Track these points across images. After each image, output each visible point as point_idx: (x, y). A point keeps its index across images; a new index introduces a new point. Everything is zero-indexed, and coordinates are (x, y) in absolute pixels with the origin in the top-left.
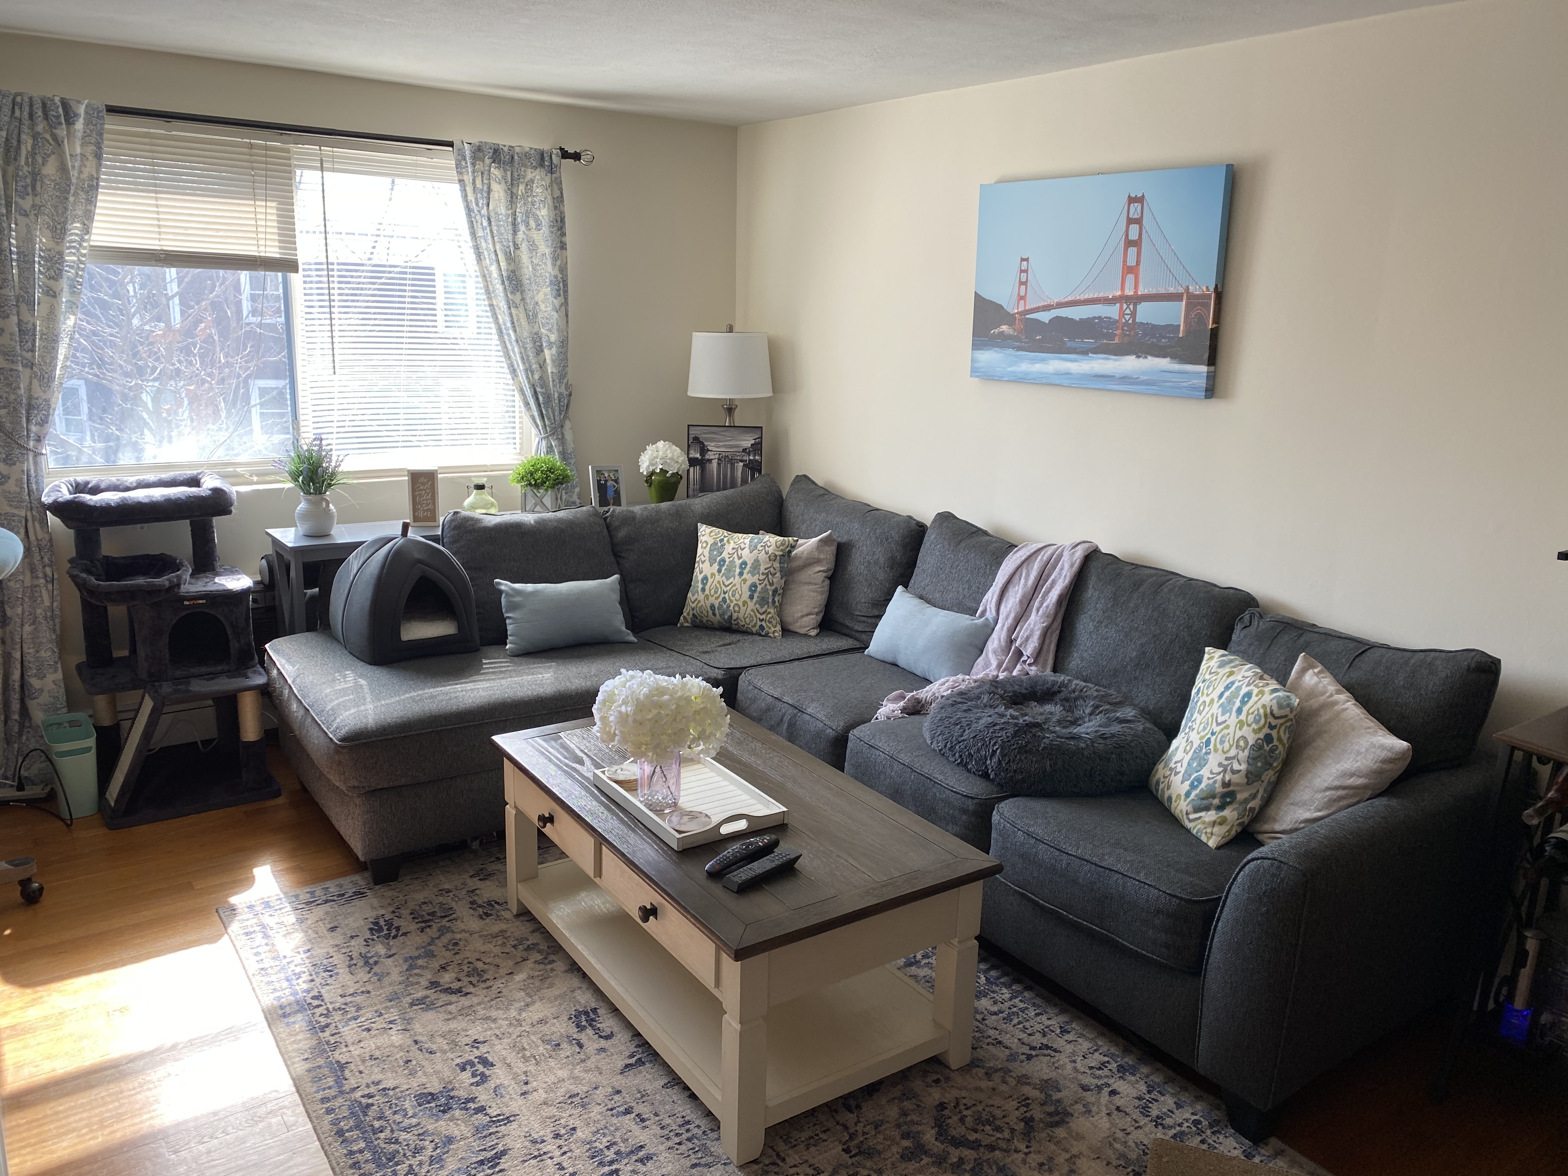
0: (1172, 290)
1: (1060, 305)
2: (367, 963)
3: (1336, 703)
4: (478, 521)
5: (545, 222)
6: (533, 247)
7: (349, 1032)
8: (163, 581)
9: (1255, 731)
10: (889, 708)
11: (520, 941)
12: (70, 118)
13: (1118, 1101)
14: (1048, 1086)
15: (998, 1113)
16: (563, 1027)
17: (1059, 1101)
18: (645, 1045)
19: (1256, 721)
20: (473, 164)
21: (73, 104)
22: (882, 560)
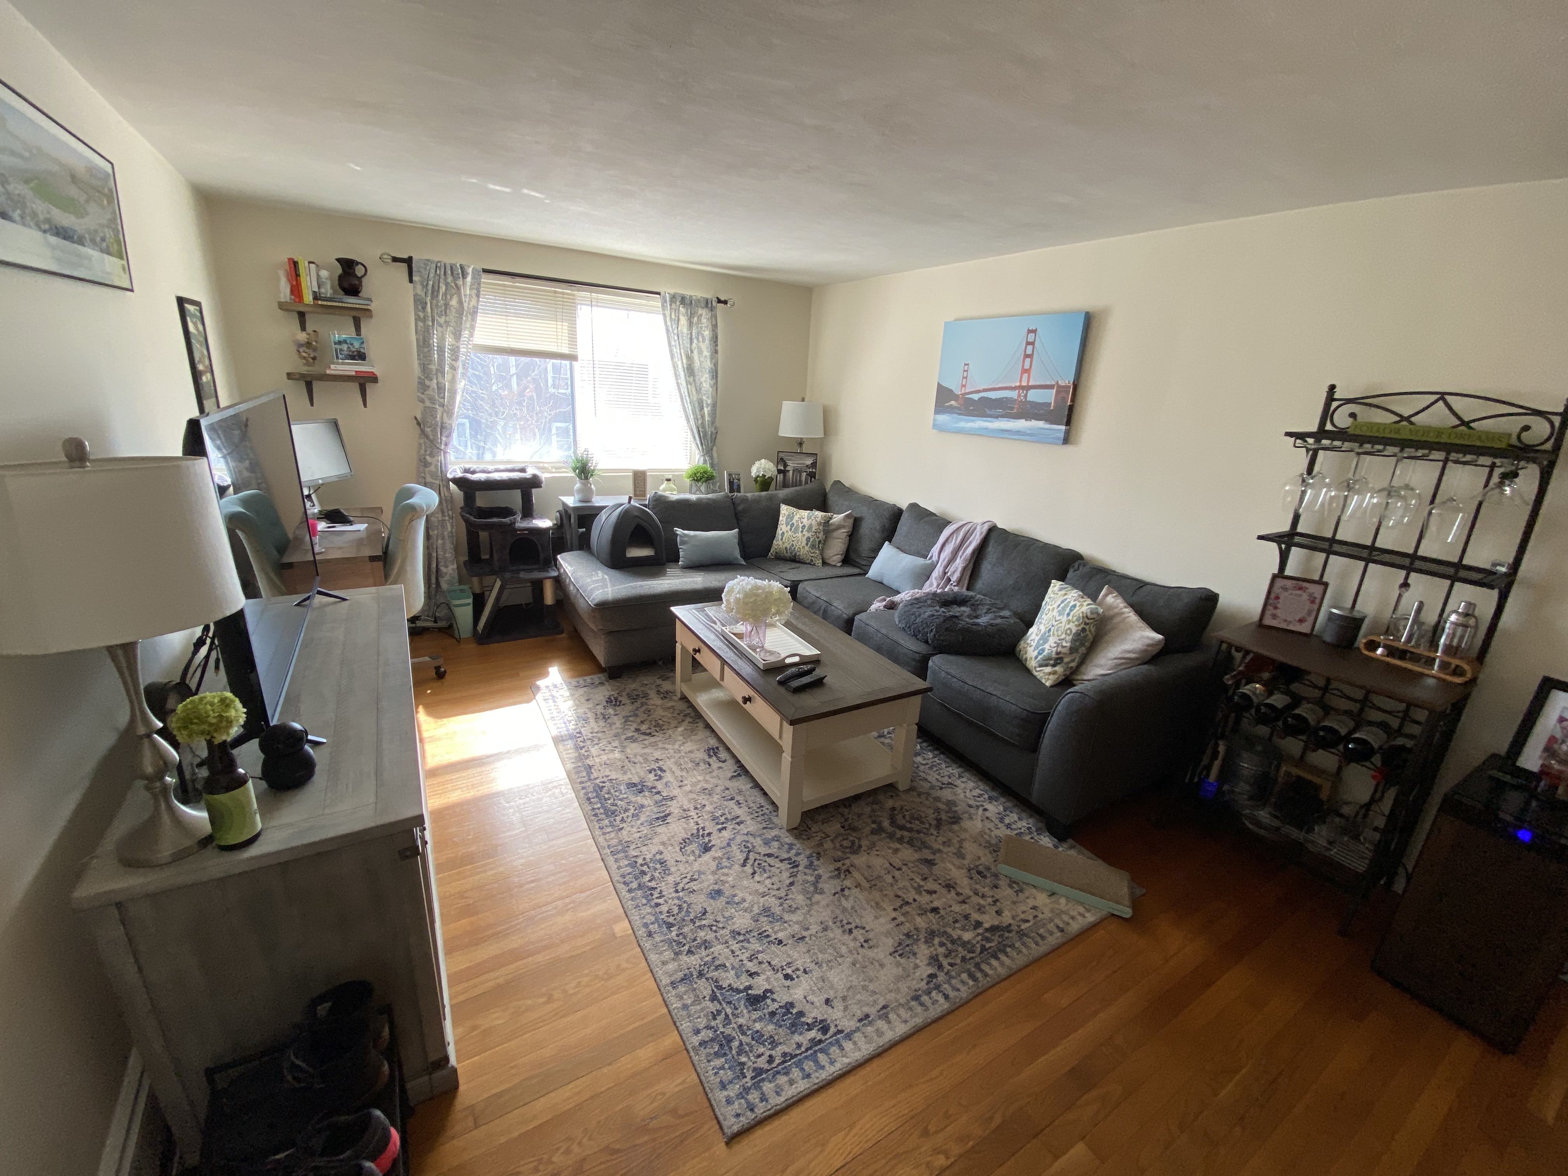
0: (1048, 383)
1: (984, 391)
2: (604, 718)
3: (1123, 613)
4: (666, 497)
5: (707, 338)
6: (700, 352)
7: (594, 751)
8: (507, 520)
9: (1076, 626)
10: (877, 605)
11: (681, 711)
12: (464, 275)
13: (987, 814)
14: (950, 803)
15: (923, 815)
16: (701, 755)
17: (956, 812)
18: (742, 767)
19: (1078, 620)
20: (671, 305)
21: (466, 267)
22: (878, 527)
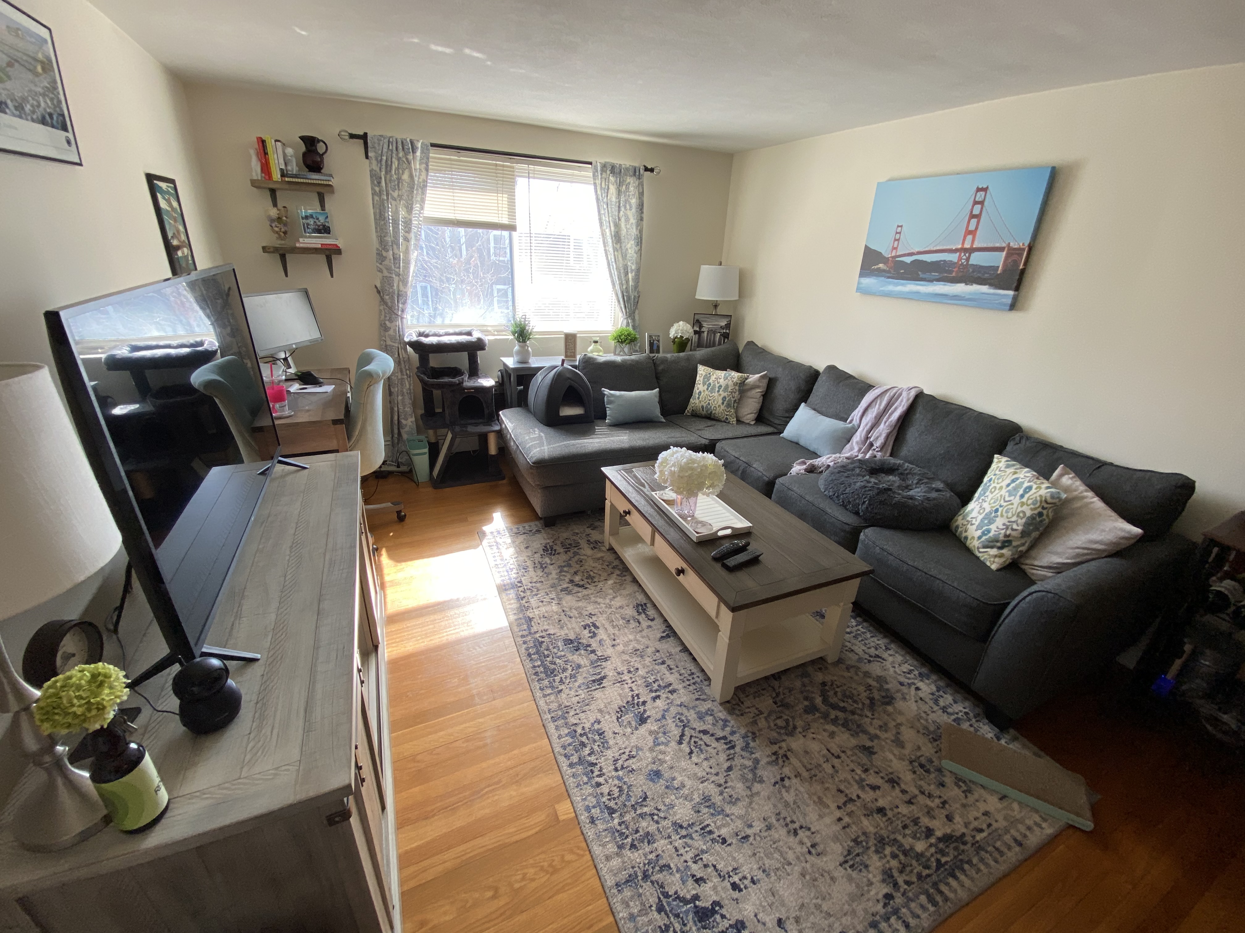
0: (998, 245)
1: (919, 253)
2: (541, 567)
3: (1086, 497)
4: (595, 359)
5: (634, 206)
6: (627, 220)
7: (534, 601)
8: (456, 380)
9: (1032, 509)
10: (797, 468)
11: (610, 563)
12: (414, 150)
13: (921, 694)
14: (881, 680)
15: (855, 692)
16: (630, 612)
17: (888, 690)
18: (669, 626)
19: (1033, 504)
20: (601, 174)
21: (415, 142)
22: (793, 388)
